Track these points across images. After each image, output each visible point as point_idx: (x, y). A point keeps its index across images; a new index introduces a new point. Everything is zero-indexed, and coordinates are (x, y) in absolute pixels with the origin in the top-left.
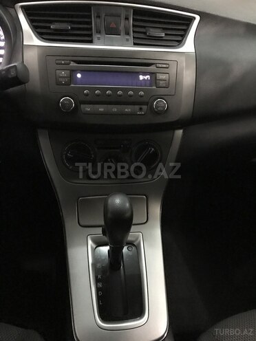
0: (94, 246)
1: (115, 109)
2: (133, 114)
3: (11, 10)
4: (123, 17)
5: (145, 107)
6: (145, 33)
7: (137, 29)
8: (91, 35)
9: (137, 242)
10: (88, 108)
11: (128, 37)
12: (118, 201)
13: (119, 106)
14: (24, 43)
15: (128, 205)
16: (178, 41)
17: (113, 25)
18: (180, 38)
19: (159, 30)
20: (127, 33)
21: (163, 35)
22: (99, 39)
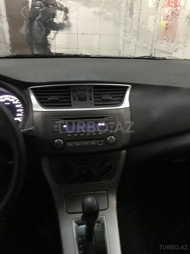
0: (77, 226)
1: (85, 143)
2: (96, 146)
3: (26, 91)
4: (88, 90)
5: (102, 141)
6: (100, 98)
7: (96, 96)
8: (70, 102)
9: (102, 222)
10: (70, 144)
11: (91, 101)
12: (89, 200)
13: (87, 142)
14: (34, 110)
15: (95, 202)
16: (120, 100)
17: (82, 96)
18: (120, 99)
19: (109, 95)
20: (91, 99)
21: (111, 98)
22: (75, 104)
